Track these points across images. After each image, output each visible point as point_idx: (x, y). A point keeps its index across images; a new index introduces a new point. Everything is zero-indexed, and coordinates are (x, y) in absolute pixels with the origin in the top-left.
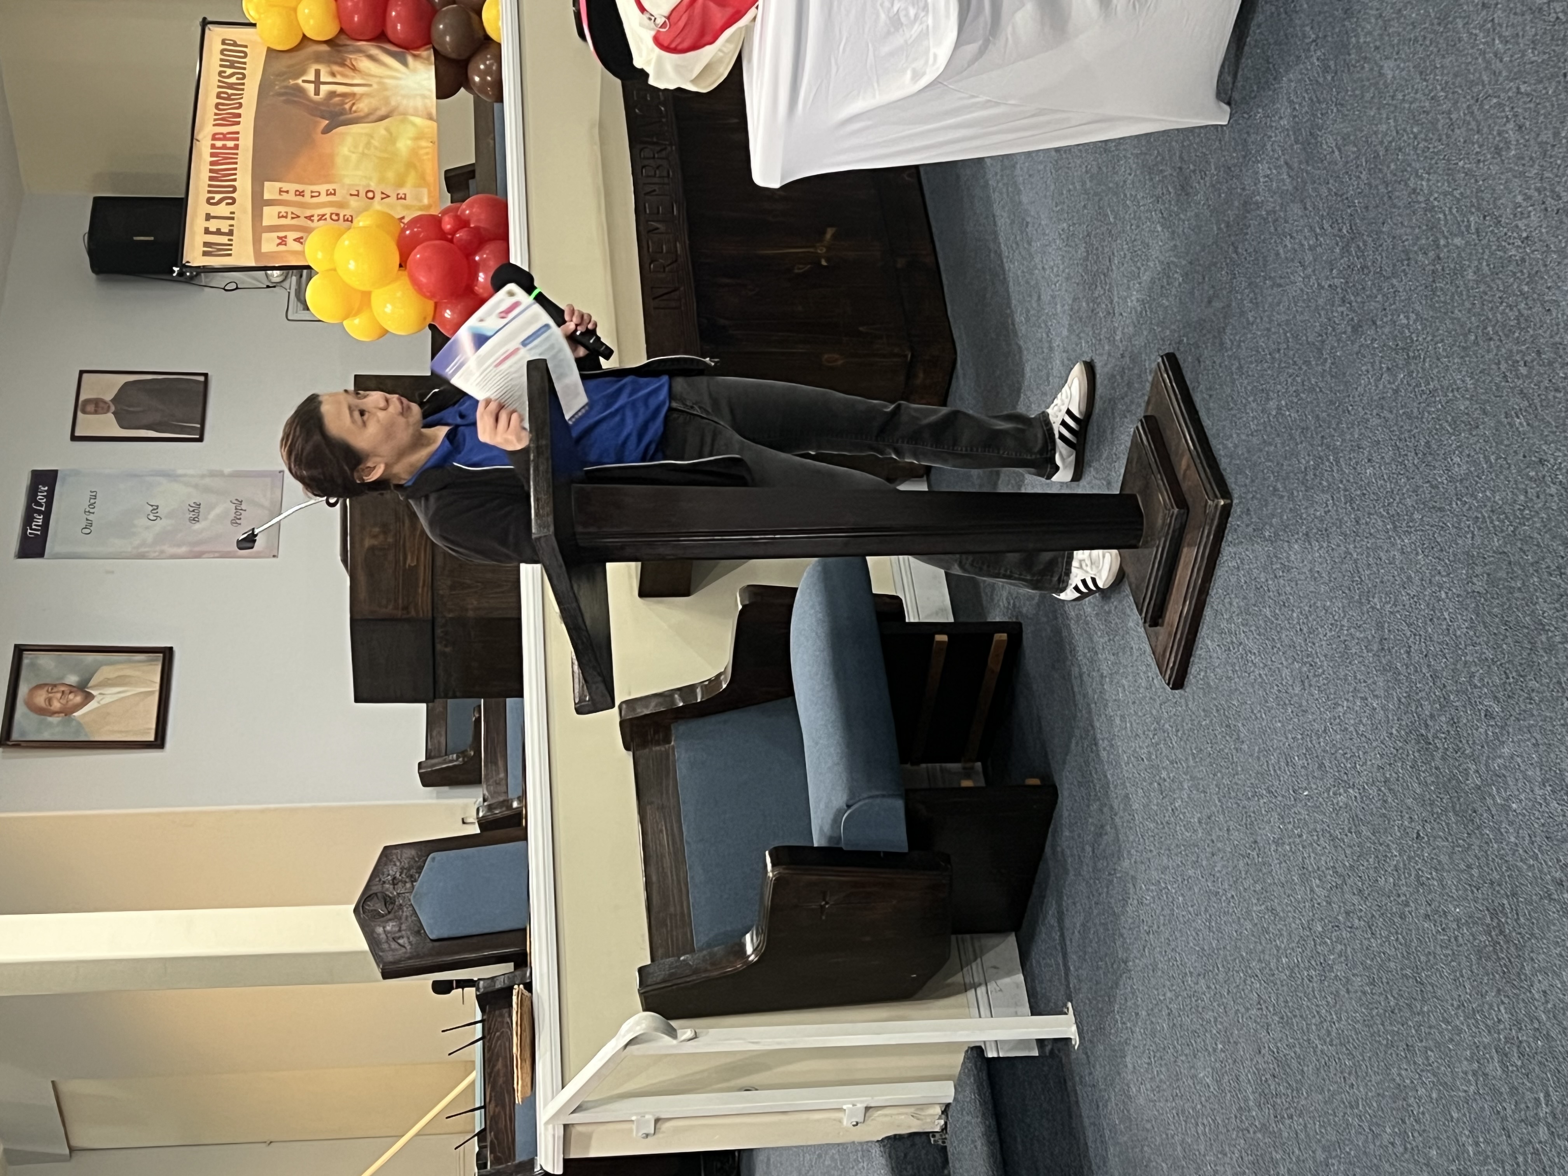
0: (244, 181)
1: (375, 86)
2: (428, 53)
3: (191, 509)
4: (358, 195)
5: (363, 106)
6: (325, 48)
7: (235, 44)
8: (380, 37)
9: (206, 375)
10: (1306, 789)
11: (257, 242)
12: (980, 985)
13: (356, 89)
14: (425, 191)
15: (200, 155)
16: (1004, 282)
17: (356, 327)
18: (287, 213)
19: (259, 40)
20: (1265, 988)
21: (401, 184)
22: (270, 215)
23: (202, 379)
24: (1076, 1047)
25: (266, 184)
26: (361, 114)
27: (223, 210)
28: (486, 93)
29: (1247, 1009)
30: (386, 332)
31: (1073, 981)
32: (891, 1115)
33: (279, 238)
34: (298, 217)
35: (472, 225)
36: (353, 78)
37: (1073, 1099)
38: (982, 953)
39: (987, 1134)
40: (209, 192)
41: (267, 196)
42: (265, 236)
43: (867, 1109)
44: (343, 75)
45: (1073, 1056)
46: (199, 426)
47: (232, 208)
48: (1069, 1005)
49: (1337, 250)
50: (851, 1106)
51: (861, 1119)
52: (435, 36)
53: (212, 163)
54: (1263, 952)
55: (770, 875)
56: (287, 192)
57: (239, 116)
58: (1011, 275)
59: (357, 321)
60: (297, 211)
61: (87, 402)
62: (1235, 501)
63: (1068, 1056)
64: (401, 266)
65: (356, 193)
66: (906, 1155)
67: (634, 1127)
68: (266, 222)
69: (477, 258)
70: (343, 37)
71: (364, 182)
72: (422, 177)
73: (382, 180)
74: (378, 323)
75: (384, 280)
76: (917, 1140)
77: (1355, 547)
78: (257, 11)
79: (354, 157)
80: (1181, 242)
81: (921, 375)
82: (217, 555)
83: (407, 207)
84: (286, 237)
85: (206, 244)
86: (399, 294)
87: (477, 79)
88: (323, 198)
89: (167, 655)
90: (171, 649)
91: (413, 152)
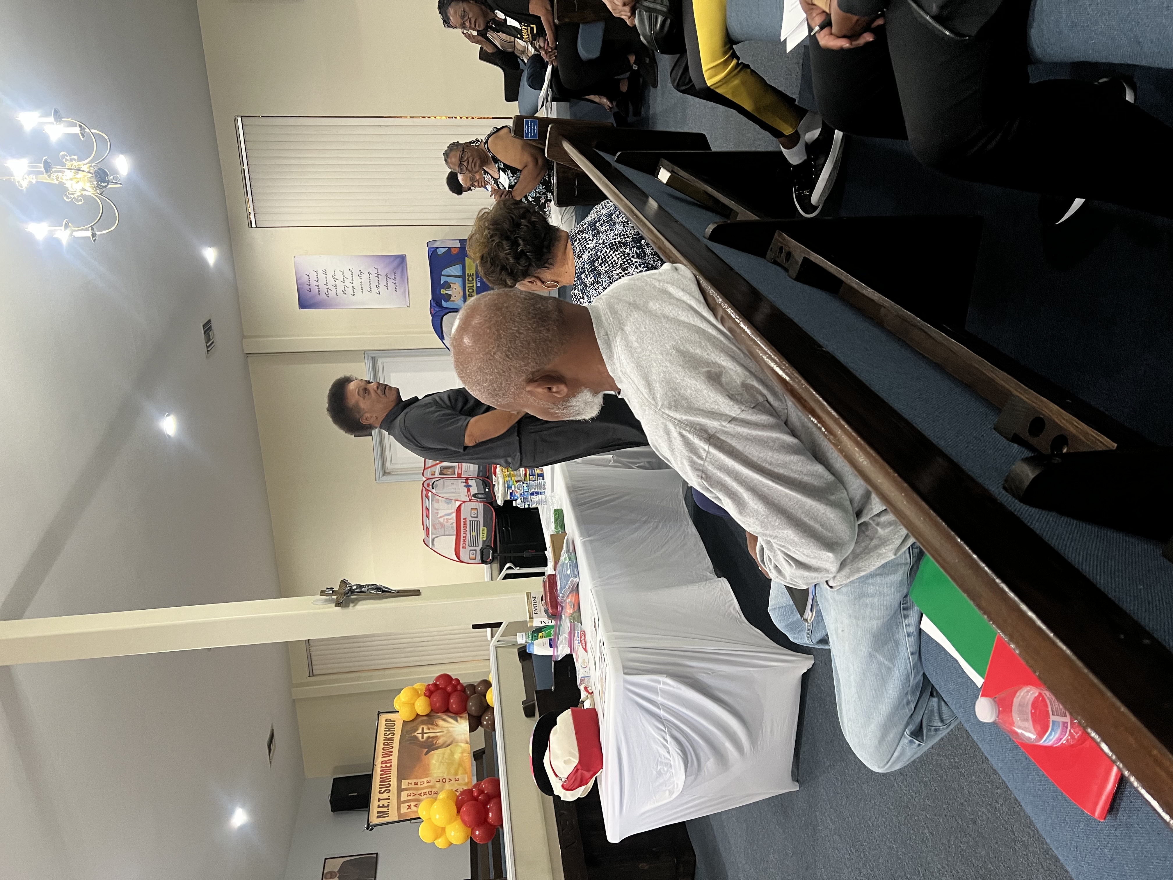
0: (394, 782)
1: (445, 732)
2: (465, 715)
5: (440, 741)
6: (425, 718)
7: (391, 720)
8: (447, 710)
11: (399, 808)
13: (438, 734)
14: (467, 777)
15: (376, 772)
17: (440, 843)
18: (411, 793)
19: (399, 717)
21: (456, 774)
22: (404, 796)
23: (375, 856)
25: (403, 781)
26: (439, 745)
27: (385, 796)
28: (489, 728)
30: (452, 844)
33: (408, 806)
34: (416, 795)
35: (486, 792)
36: (437, 729)
40: (380, 788)
41: (403, 787)
42: (402, 806)
44: (433, 729)
47: (389, 794)
52: (468, 708)
53: (381, 775)
56: (411, 784)
57: (392, 752)
59: (440, 840)
60: (415, 792)
61: (327, 873)
64: (457, 814)
65: (439, 780)
68: (402, 799)
69: (488, 806)
70: (432, 712)
71: (441, 775)
72: (465, 770)
73: (449, 773)
74: (449, 840)
75: (450, 822)
78: (400, 707)
79: (438, 764)
81: (682, 868)
83: (459, 784)
84: (410, 805)
85: (378, 813)
86: (457, 826)
87: (485, 723)
88: (426, 785)
91: (461, 759)
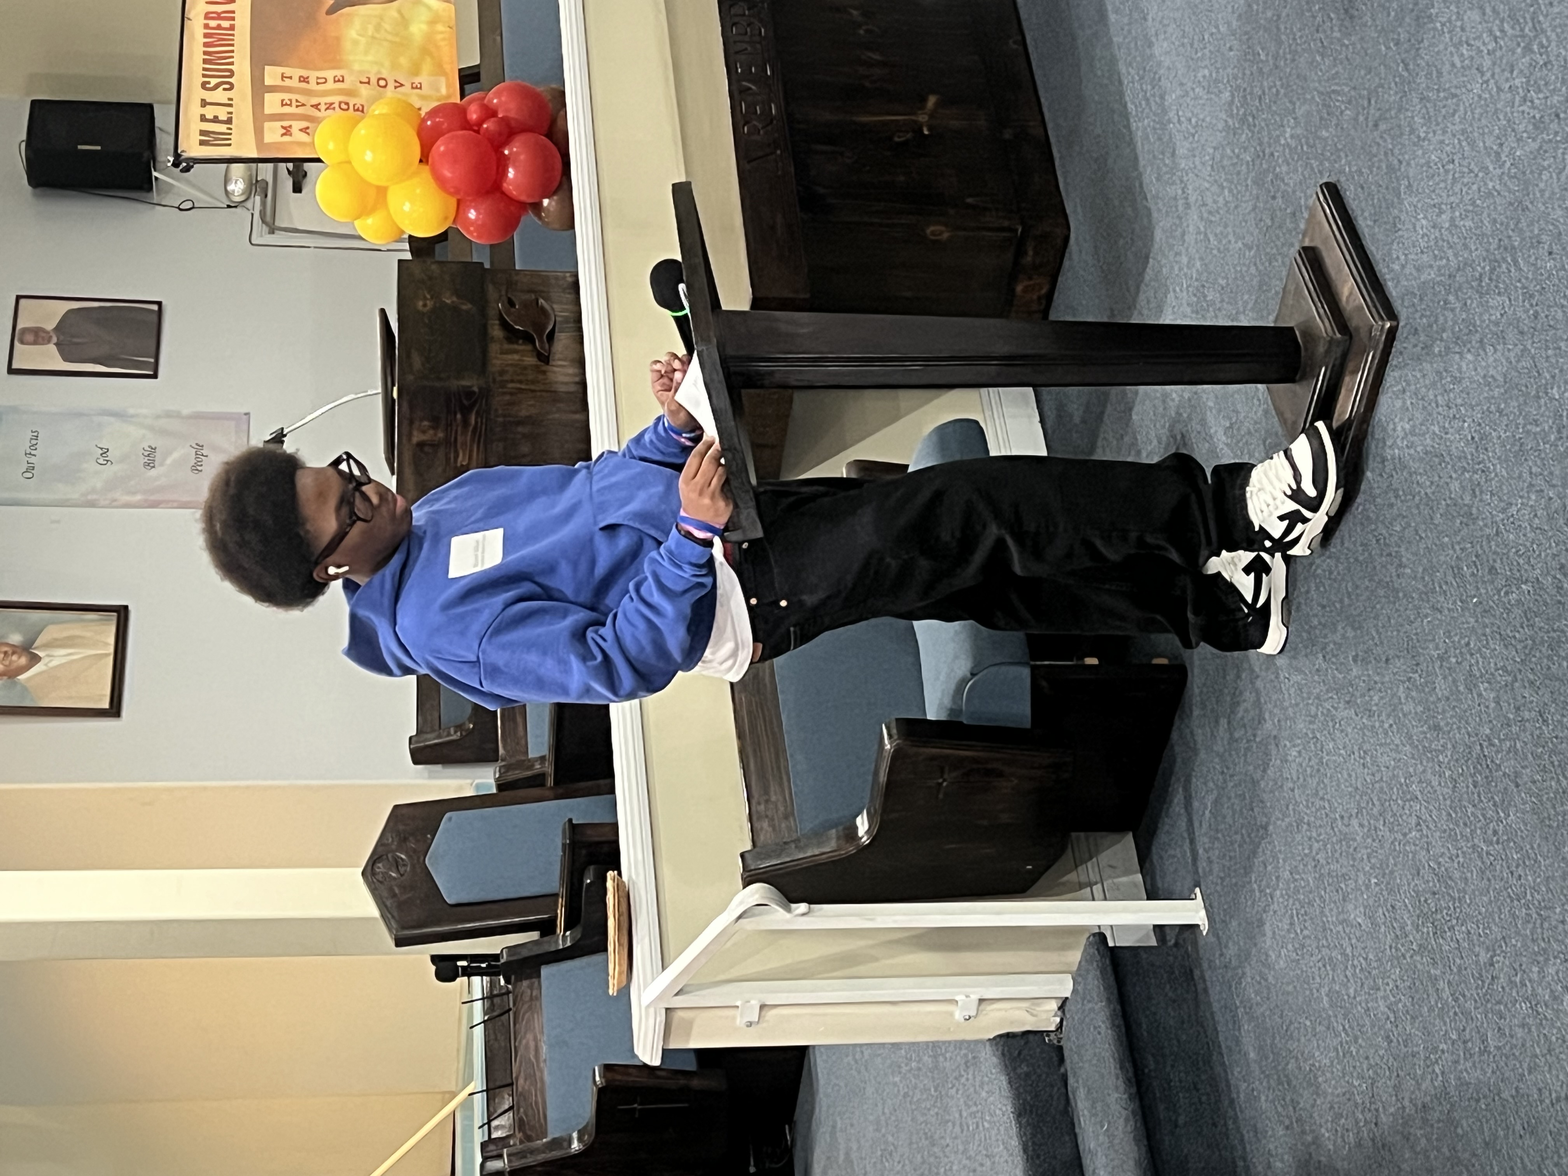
0: (242, 65)
3: (146, 453)
4: (368, 83)
9: (159, 304)
10: (1475, 596)
11: (259, 132)
12: (1096, 883)
14: (443, 80)
15: (192, 35)
16: (1131, 143)
17: (369, 228)
18: (290, 100)
20: (1426, 808)
21: (416, 70)
22: (272, 103)
23: (155, 307)
24: (1204, 933)
25: (267, 72)
27: (220, 95)
29: (1405, 835)
30: (403, 232)
31: (1202, 864)
32: (1006, 1010)
33: (283, 127)
34: (303, 105)
35: (500, 115)
37: (1200, 987)
38: (1098, 852)
39: (1113, 1017)
40: (204, 76)
41: (268, 82)
42: (267, 125)
43: (981, 1001)
45: (1201, 943)
46: (152, 360)
47: (229, 94)
48: (1197, 890)
49: (1519, 50)
50: (963, 997)
51: (973, 1013)
53: (206, 45)
54: (1424, 771)
55: (888, 747)
56: (291, 78)
58: (1140, 133)
59: (370, 221)
60: (302, 99)
61: (25, 330)
62: (1401, 324)
63: (1195, 943)
64: (421, 161)
65: (366, 80)
66: (1020, 1054)
67: (737, 1012)
68: (268, 110)
69: (506, 152)
71: (375, 69)
72: (440, 65)
73: (395, 66)
74: (395, 223)
75: (402, 176)
76: (1031, 1037)
77: (1533, 342)
79: (363, 40)
80: (1344, 69)
81: (1031, 253)
82: (175, 504)
83: (423, 98)
84: (290, 126)
85: (203, 133)
86: (418, 191)
88: (330, 85)
89: (122, 614)
90: (126, 608)
91: (429, 38)
